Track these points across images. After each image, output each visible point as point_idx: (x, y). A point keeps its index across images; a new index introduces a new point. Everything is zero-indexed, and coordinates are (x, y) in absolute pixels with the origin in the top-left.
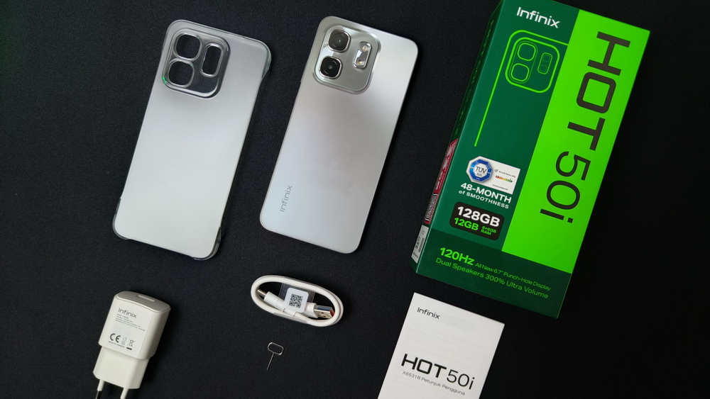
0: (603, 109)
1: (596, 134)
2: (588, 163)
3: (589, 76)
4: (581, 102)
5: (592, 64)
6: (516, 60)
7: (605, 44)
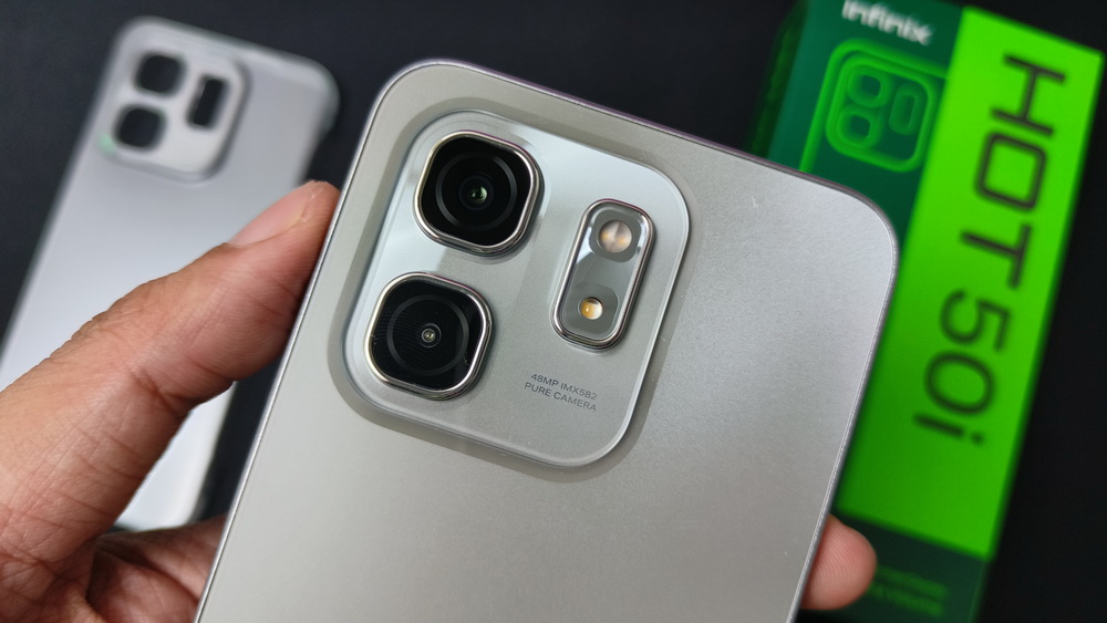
0: (1029, 204)
1: (1017, 254)
2: (1005, 315)
3: (995, 139)
4: (984, 190)
5: (1000, 114)
6: (848, 102)
7: (1019, 78)
